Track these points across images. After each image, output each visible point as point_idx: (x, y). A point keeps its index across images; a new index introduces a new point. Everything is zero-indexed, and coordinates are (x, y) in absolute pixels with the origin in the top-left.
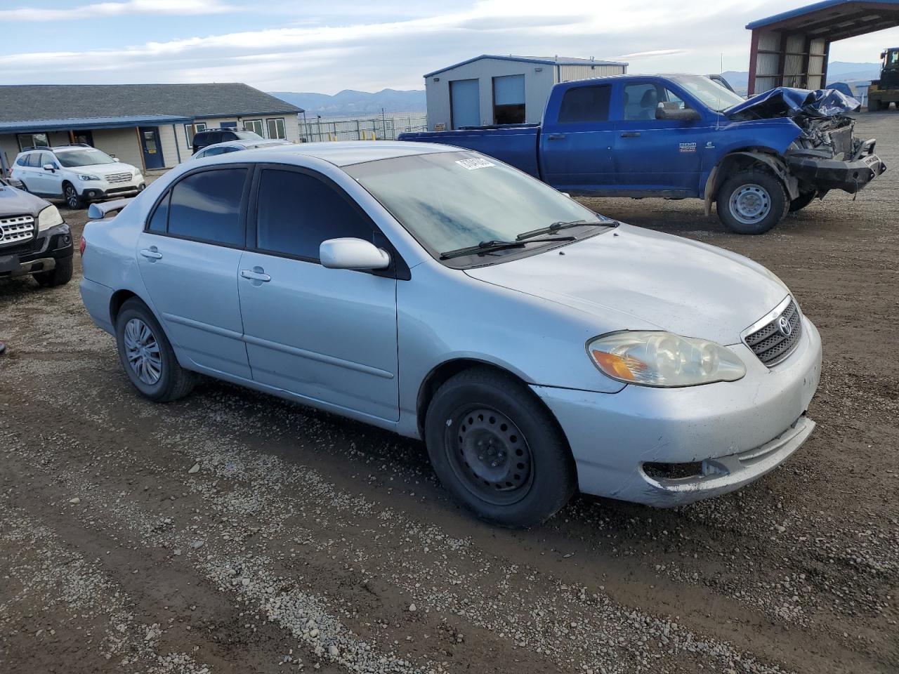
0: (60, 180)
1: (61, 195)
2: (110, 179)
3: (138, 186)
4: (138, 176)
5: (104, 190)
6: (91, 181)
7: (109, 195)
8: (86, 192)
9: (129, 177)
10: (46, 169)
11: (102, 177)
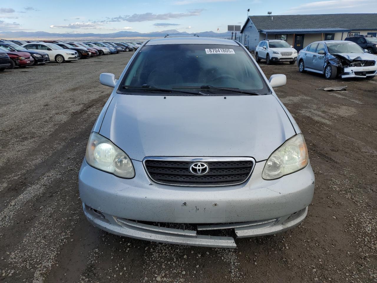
0: (266, 52)
1: (265, 58)
2: (283, 54)
3: (293, 58)
4: (296, 54)
5: (279, 58)
6: (275, 54)
7: (280, 60)
8: (273, 58)
9: (291, 54)
10: (264, 48)
11: (279, 53)
